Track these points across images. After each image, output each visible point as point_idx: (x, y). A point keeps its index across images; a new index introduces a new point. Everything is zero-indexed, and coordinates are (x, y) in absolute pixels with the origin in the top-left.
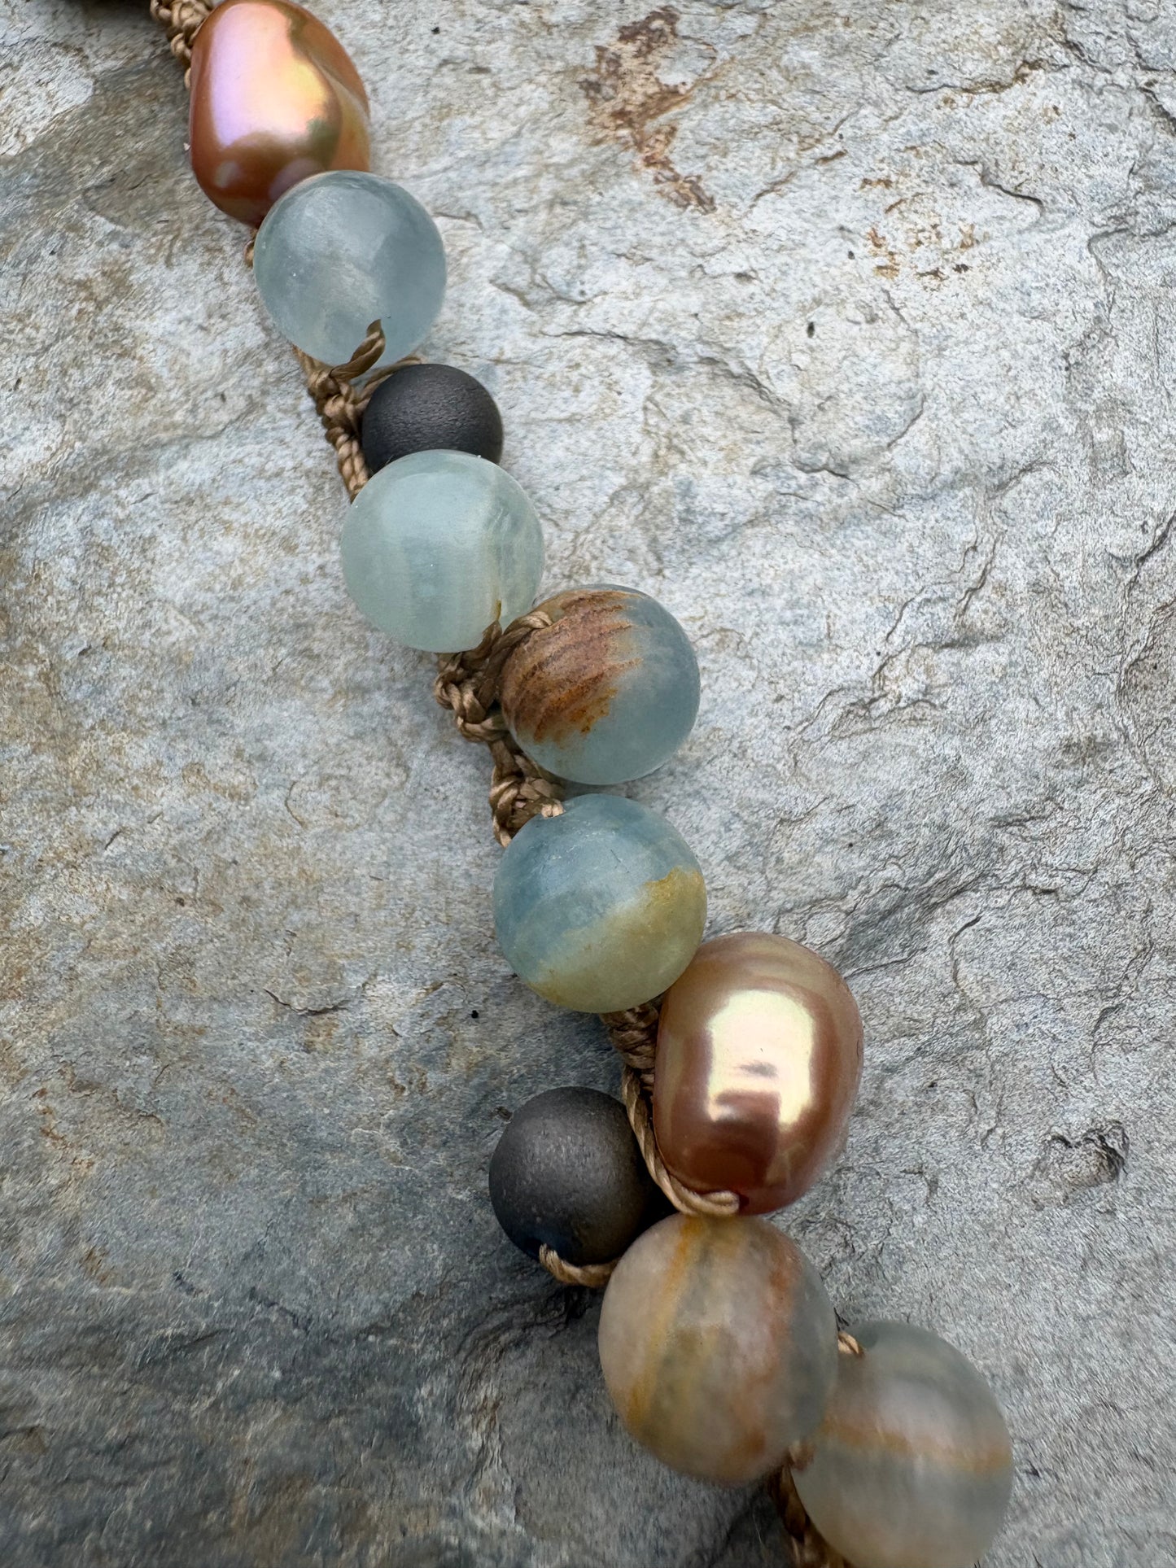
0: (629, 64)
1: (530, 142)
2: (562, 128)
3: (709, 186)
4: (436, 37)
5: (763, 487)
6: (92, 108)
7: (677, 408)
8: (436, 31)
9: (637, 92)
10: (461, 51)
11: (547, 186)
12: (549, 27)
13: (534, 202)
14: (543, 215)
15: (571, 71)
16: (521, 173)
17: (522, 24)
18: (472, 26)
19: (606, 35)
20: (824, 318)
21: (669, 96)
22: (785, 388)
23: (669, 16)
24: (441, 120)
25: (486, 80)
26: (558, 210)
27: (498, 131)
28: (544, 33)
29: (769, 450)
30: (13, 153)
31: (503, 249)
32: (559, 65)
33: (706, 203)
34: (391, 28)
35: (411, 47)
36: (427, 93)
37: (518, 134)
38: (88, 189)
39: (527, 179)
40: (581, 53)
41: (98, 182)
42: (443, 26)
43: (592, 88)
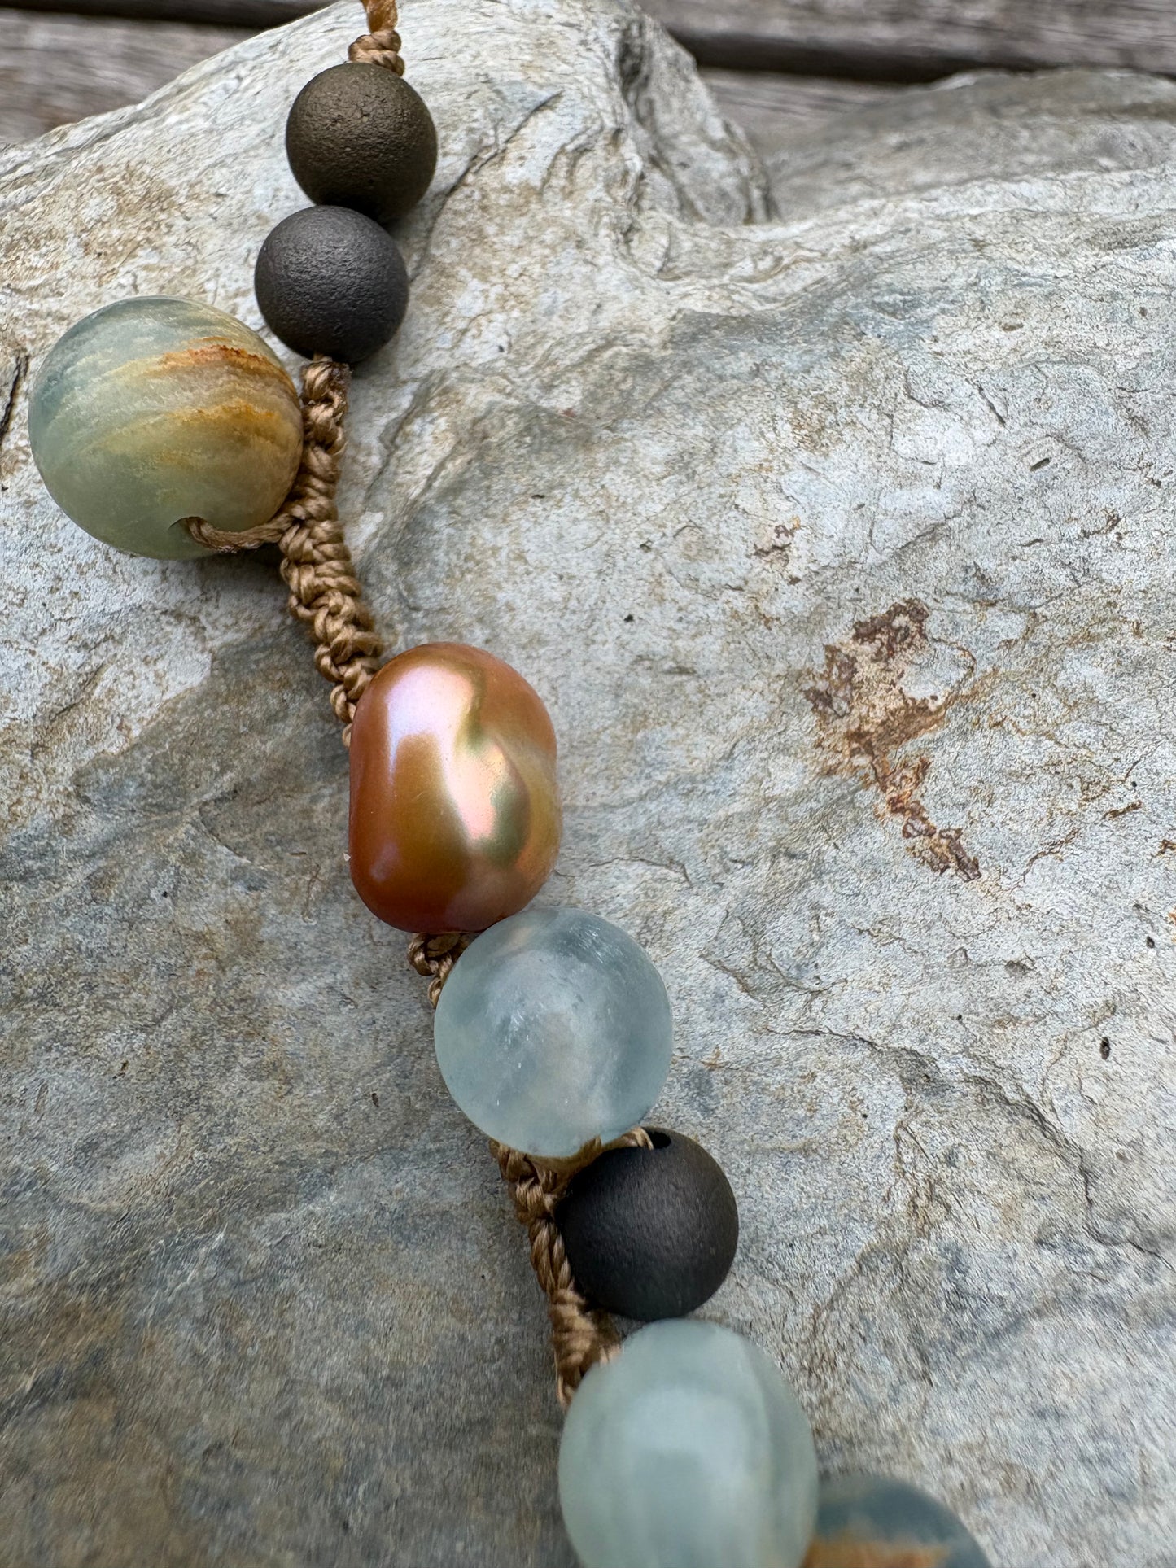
0: (867, 670)
1: (744, 769)
2: (784, 750)
3: (972, 845)
4: (628, 625)
5: (1049, 1261)
6: (207, 696)
7: (939, 1141)
8: (629, 619)
9: (878, 707)
10: (661, 646)
11: (768, 828)
12: (767, 621)
13: (752, 850)
14: (764, 868)
15: (794, 677)
16: (737, 807)
17: (735, 615)
18: (673, 613)
19: (839, 634)
20: (1123, 1032)
21: (916, 715)
22: (1073, 1126)
23: (917, 613)
24: (636, 731)
25: (691, 685)
26: (783, 863)
27: (708, 749)
28: (762, 627)
29: (1057, 1210)
30: (114, 750)
31: (716, 911)
32: (780, 667)
33: (969, 868)
34: (574, 612)
35: (599, 638)
36: (617, 696)
37: (729, 756)
38: (206, 803)
39: (742, 817)
40: (807, 655)
41: (218, 794)
42: (638, 613)
43: (821, 700)
